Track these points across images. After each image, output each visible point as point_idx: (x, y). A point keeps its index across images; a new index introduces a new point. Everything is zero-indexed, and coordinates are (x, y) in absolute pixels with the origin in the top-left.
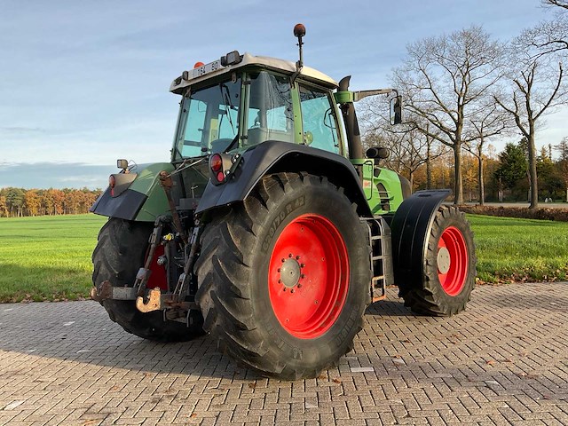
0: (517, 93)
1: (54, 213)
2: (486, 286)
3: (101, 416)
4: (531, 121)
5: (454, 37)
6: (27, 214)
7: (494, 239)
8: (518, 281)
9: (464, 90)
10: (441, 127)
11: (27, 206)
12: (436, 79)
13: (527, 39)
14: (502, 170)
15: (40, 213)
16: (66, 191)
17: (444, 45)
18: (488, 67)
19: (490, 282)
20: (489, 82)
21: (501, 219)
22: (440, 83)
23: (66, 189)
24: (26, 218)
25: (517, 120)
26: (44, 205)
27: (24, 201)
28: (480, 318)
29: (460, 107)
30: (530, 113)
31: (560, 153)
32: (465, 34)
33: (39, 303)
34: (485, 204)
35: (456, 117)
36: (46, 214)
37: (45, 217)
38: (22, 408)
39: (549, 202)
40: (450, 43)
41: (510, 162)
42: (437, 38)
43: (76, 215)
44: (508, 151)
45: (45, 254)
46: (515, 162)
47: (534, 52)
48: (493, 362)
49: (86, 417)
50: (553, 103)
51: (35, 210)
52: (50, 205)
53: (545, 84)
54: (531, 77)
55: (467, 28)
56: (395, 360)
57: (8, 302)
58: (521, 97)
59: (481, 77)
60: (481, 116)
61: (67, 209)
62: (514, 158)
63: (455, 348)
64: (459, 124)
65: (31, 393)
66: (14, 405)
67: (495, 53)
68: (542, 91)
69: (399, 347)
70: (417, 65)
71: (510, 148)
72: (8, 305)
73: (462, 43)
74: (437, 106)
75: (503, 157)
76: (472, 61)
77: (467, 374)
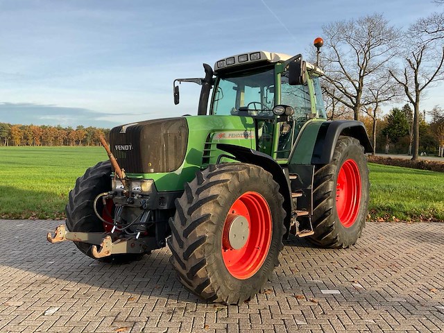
0: (407, 69)
1: (33, 144)
2: (401, 223)
3: (129, 325)
4: (418, 92)
5: (360, 22)
6: (11, 144)
7: (396, 184)
8: (425, 220)
9: (365, 64)
10: (345, 93)
11: (12, 138)
12: (343, 55)
13: (421, 27)
14: (389, 128)
15: (22, 144)
16: (44, 127)
17: (352, 27)
18: (384, 47)
19: (404, 220)
20: (385, 59)
21: (390, 168)
22: (347, 57)
23: (44, 126)
24: (11, 147)
25: (407, 90)
26: (26, 138)
27: (10, 134)
28: (408, 251)
29: (361, 77)
30: (417, 85)
31: (432, 118)
32: (368, 20)
33: (44, 221)
34: (375, 155)
35: (357, 85)
36: (27, 145)
37: (26, 147)
38: (59, 314)
39: (424, 155)
40: (357, 26)
41: (395, 122)
42: (347, 21)
43: (51, 147)
44: (394, 114)
45: (35, 178)
46: (398, 123)
47: (426, 37)
48: (434, 290)
49: (116, 324)
50: (435, 78)
51: (18, 141)
52: (30, 138)
53: (430, 63)
54: (419, 57)
55: (371, 15)
56: (354, 285)
57: (18, 219)
58: (411, 73)
59: (379, 55)
60: (377, 85)
61: (44, 142)
62: (398, 119)
63: (398, 275)
64: (359, 91)
65: (62, 300)
66: (52, 311)
67: (391, 36)
68: (427, 69)
69: (353, 272)
70: (329, 42)
71: (395, 111)
72: (18, 221)
73: (365, 27)
74: (343, 76)
75: (390, 118)
76: (373, 41)
77: (417, 299)
